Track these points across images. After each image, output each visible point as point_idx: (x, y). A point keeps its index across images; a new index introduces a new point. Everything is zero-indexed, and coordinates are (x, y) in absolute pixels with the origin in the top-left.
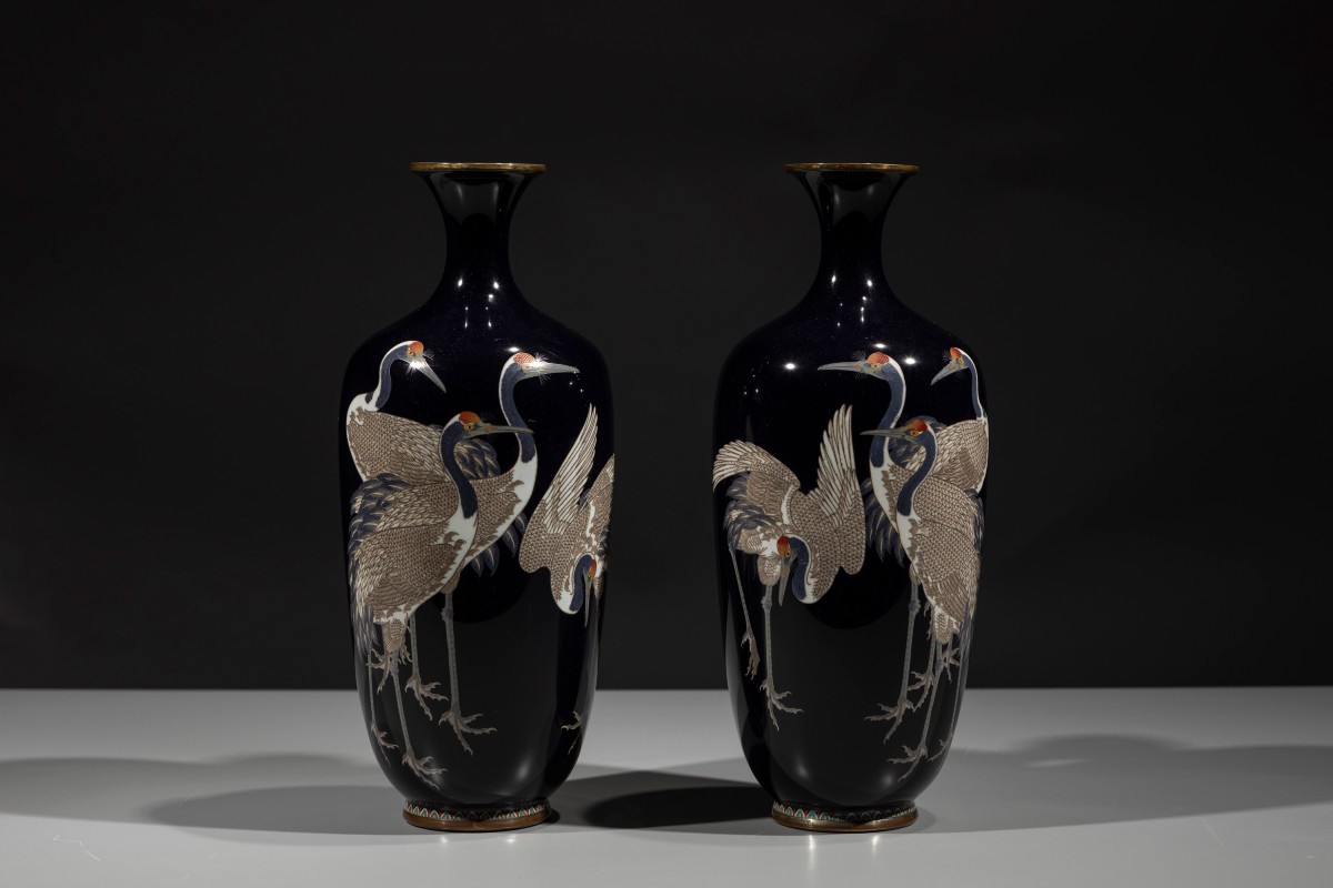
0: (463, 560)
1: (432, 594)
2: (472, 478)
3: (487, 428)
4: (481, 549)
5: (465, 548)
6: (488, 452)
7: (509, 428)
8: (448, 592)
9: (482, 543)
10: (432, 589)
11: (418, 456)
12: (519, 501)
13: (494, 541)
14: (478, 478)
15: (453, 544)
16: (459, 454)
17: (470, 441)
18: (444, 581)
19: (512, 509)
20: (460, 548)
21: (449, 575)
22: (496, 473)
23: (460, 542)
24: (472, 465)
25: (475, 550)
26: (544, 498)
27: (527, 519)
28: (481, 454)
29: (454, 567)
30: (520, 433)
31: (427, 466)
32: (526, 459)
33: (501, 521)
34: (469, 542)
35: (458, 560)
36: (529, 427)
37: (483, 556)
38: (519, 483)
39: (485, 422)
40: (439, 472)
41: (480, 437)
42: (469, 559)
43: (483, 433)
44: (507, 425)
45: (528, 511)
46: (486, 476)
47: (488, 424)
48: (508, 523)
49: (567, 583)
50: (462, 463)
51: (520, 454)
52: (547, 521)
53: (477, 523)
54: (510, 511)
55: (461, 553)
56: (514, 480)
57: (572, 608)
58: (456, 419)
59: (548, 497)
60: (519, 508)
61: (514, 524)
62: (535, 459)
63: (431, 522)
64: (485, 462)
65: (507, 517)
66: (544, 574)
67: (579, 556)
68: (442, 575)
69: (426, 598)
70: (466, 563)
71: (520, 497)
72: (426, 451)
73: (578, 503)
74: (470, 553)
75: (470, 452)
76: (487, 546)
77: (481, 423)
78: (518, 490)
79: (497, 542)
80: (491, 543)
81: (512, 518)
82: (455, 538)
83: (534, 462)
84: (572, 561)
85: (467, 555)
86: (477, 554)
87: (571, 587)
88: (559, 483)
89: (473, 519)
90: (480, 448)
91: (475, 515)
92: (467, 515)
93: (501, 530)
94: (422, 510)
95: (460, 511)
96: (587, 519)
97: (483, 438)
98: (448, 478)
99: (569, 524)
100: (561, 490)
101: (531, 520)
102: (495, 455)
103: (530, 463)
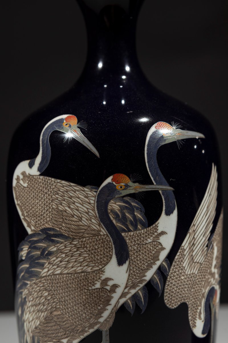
0: (118, 302)
1: (91, 331)
2: (124, 231)
3: (135, 188)
4: (133, 292)
5: (119, 291)
6: (137, 208)
7: (155, 186)
8: (105, 330)
9: (133, 287)
10: (91, 326)
11: (76, 213)
12: (163, 249)
13: (144, 284)
14: (130, 231)
15: (108, 288)
16: (112, 211)
17: (122, 199)
18: (101, 320)
19: (158, 256)
20: (115, 292)
21: (106, 314)
22: (144, 226)
23: (115, 286)
24: (123, 220)
25: (128, 293)
26: (183, 244)
27: (170, 264)
28: (131, 210)
29: (110, 308)
30: (163, 191)
31: (85, 222)
32: (169, 213)
33: (150, 266)
34: (123, 286)
35: (113, 302)
36: (171, 185)
37: (135, 297)
38: (163, 233)
39: (134, 182)
40: (96, 227)
41: (130, 195)
42: (122, 301)
43: (133, 192)
44: (153, 184)
45: (171, 257)
46: (136, 229)
47: (137, 184)
48: (155, 268)
49: (200, 313)
50: (115, 218)
51: (164, 208)
52: (185, 264)
53: (129, 269)
54: (156, 258)
55: (116, 296)
56: (159, 231)
57: (203, 333)
58: (109, 180)
59: (185, 244)
60: (163, 255)
61: (160, 269)
62: (175, 212)
63: (89, 270)
64: (134, 217)
65: (154, 263)
66: (184, 308)
68: (99, 314)
69: (86, 334)
70: (120, 304)
71: (164, 246)
72: (83, 209)
73: (207, 246)
74: (123, 295)
75: (122, 208)
76: (138, 288)
77: (130, 183)
78: (162, 239)
79: (146, 285)
80: (141, 285)
81: (158, 263)
82: (110, 283)
83: (175, 215)
84: (203, 294)
85: (121, 297)
86: (129, 296)
87: (203, 316)
88: (194, 231)
89: (125, 266)
90: (130, 205)
91: (127, 262)
92: (120, 263)
93: (150, 274)
94: (81, 259)
95: (114, 260)
96: (212, 258)
97: (132, 196)
98: (104, 231)
99: (201, 264)
100: (195, 237)
101: (174, 263)
102: (143, 210)
103: (172, 215)
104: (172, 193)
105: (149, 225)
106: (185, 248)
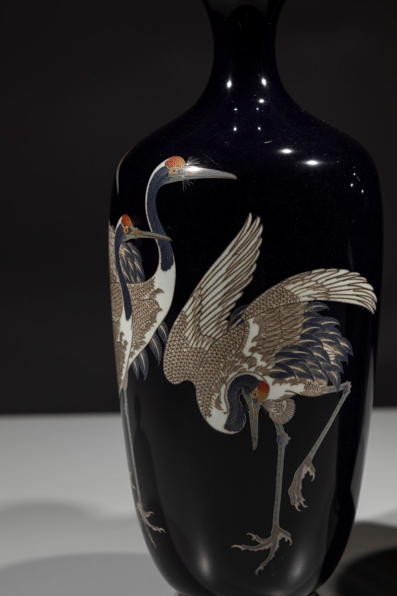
0: (128, 361)
2: (128, 281)
3: (136, 233)
6: (136, 257)
7: (152, 234)
8: (125, 390)
9: (137, 347)
12: (160, 310)
13: (145, 346)
14: (131, 282)
15: (123, 343)
16: (121, 256)
17: (126, 243)
19: (155, 317)
20: (126, 349)
21: (124, 373)
22: (142, 279)
23: (126, 343)
24: (128, 269)
25: (133, 353)
26: (184, 309)
28: (132, 258)
30: (160, 240)
31: (112, 266)
32: (165, 268)
33: (148, 327)
34: (130, 344)
36: (168, 235)
37: (138, 358)
38: (159, 291)
39: (135, 226)
40: (115, 273)
42: (130, 361)
43: (133, 237)
44: (150, 231)
45: (169, 320)
46: (135, 280)
47: (137, 229)
48: (153, 330)
49: (218, 402)
50: (123, 265)
51: (160, 262)
52: (189, 334)
53: (133, 325)
54: (153, 319)
55: (127, 354)
56: (156, 288)
57: (227, 426)
58: (120, 221)
59: (188, 308)
60: (161, 317)
61: (157, 332)
62: (173, 268)
63: (115, 319)
64: (134, 266)
65: (151, 325)
67: (233, 375)
68: (121, 372)
71: (161, 306)
73: (228, 319)
74: (131, 354)
75: (127, 255)
76: (140, 350)
77: (132, 227)
78: (159, 298)
79: (146, 348)
80: (142, 348)
81: (156, 326)
82: (124, 338)
83: (172, 271)
84: (223, 378)
86: (134, 357)
87: (224, 406)
88: (201, 296)
89: (130, 322)
90: (131, 252)
91: (131, 317)
92: (128, 318)
93: (148, 337)
95: (124, 313)
96: (244, 339)
98: (118, 279)
99: (215, 339)
100: (204, 303)
101: (172, 330)
102: (141, 260)
103: (168, 271)
104: (170, 244)
105: (146, 279)
106: (187, 314)
